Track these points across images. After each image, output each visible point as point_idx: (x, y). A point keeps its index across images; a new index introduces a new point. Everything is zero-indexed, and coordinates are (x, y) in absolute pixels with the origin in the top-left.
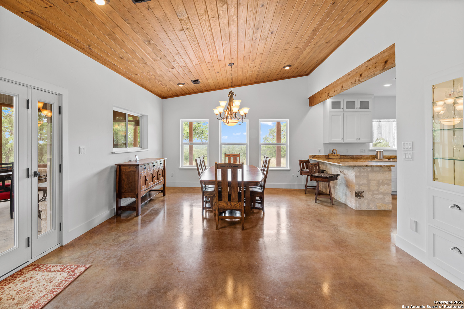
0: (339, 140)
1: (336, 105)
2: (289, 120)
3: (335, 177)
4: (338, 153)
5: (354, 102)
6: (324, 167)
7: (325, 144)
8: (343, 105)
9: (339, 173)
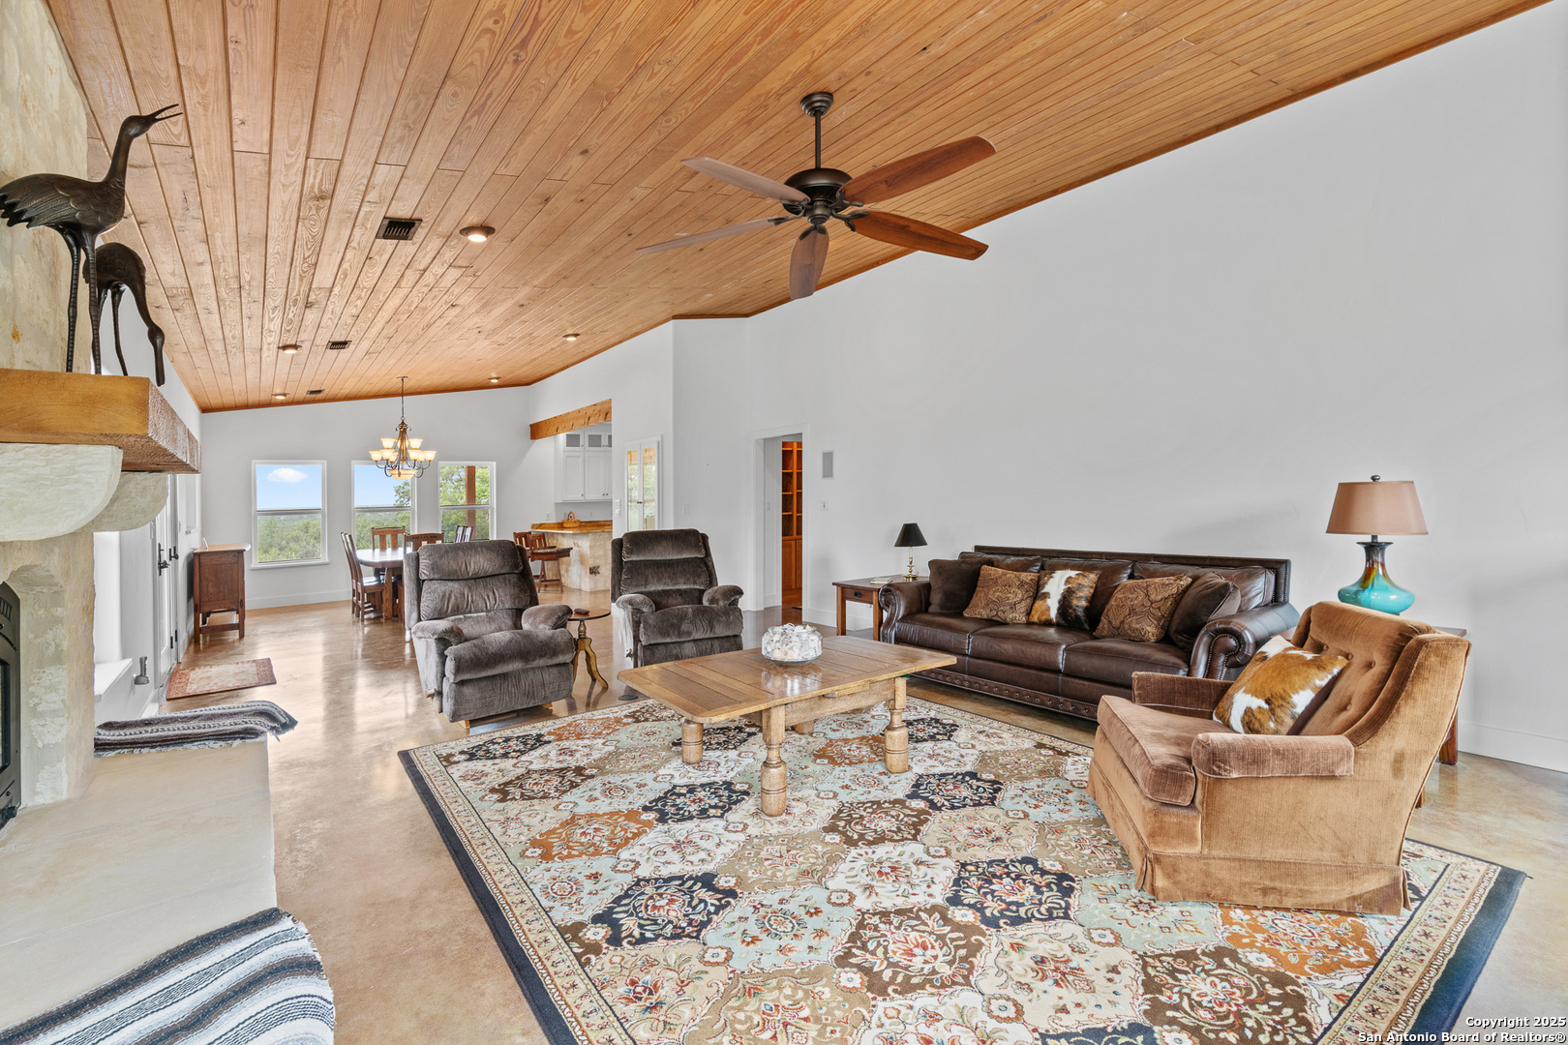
0: (576, 497)
1: (573, 441)
2: (495, 463)
3: (566, 552)
4: (577, 518)
5: (600, 436)
6: (555, 542)
7: (557, 504)
8: (584, 440)
9: (573, 546)
